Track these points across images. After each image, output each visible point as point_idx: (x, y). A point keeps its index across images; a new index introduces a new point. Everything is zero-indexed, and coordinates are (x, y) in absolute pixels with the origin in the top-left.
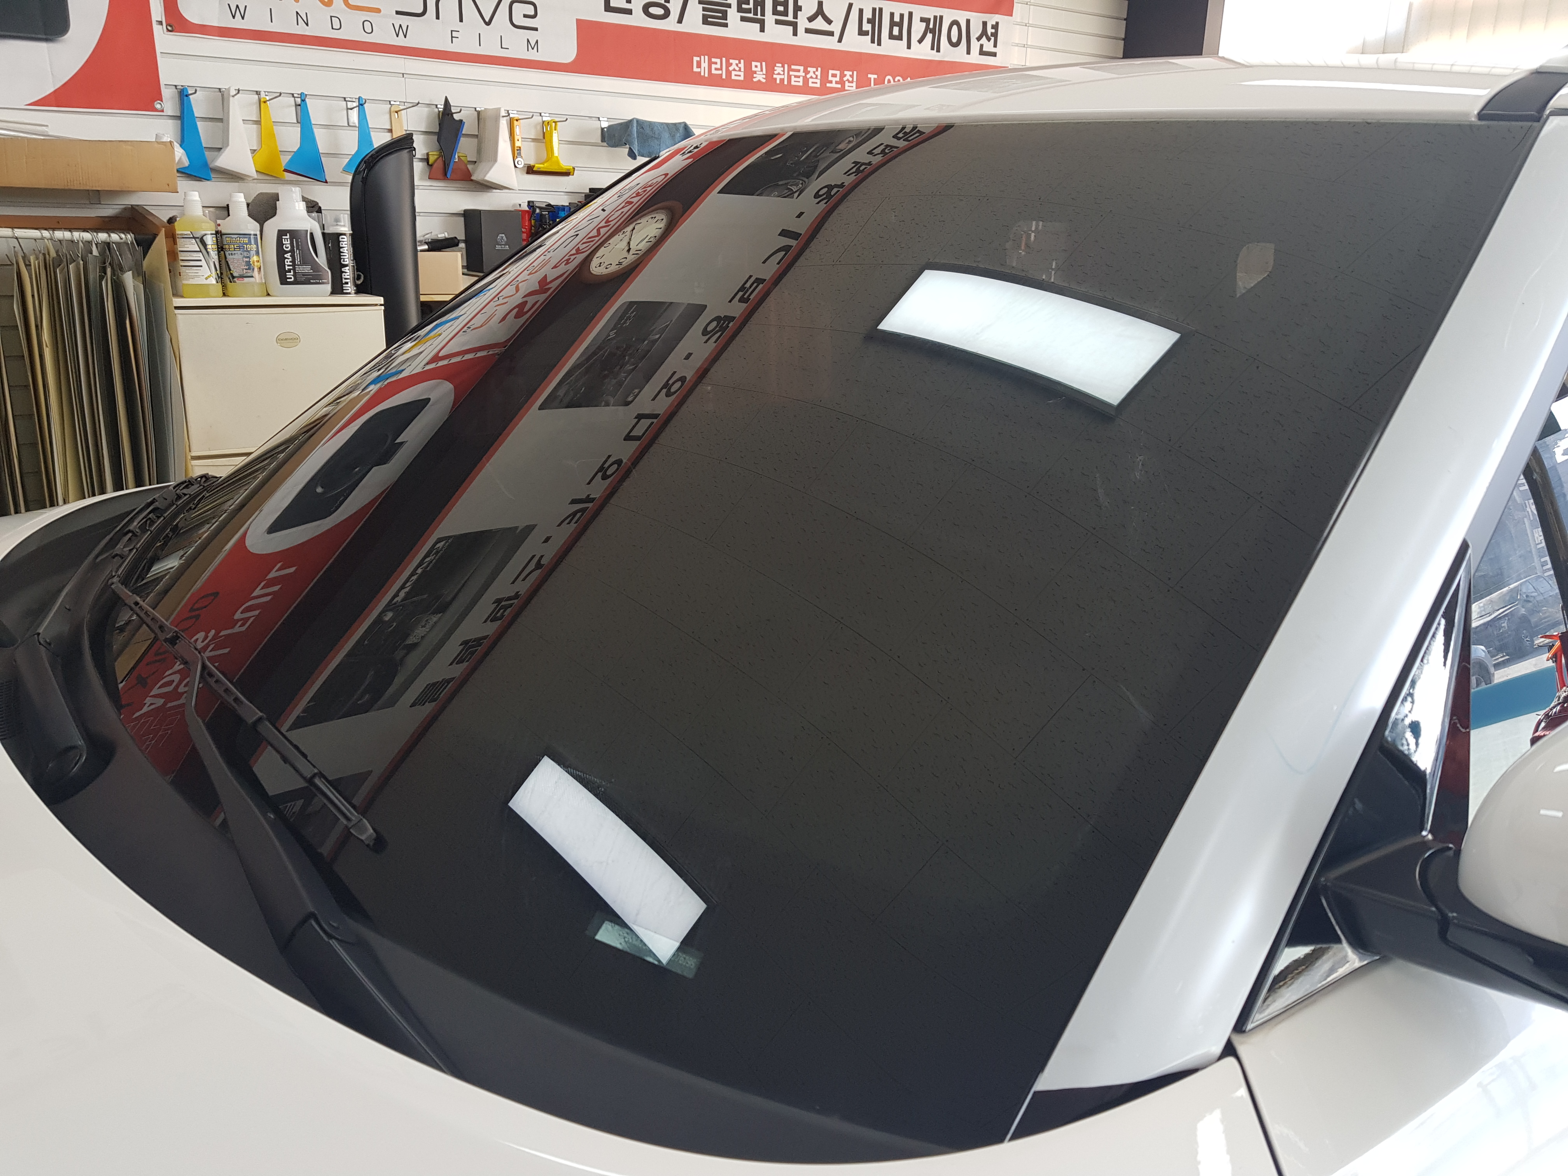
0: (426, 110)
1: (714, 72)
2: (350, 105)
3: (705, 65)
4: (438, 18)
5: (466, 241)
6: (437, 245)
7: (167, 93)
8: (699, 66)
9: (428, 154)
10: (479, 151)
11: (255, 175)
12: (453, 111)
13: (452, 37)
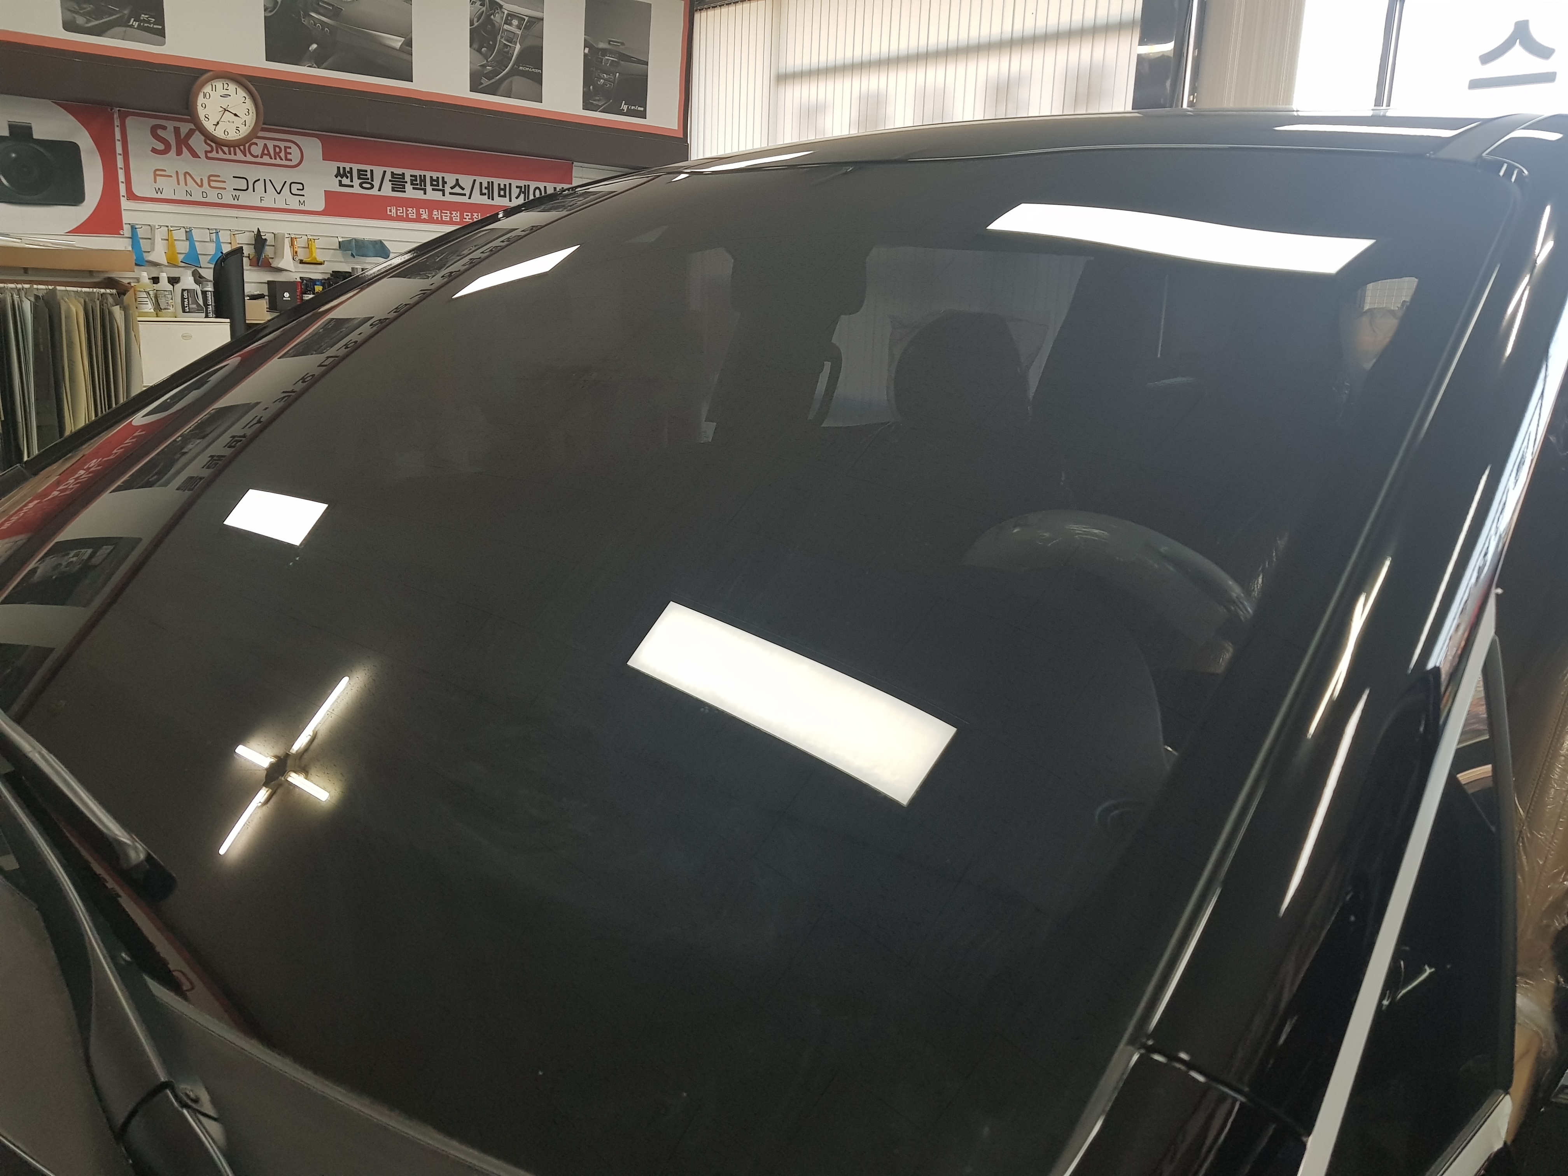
0: (248, 233)
1: (399, 214)
2: (211, 231)
3: (394, 211)
4: (254, 191)
5: (268, 296)
6: (254, 297)
7: (125, 227)
8: (391, 211)
9: (249, 254)
10: (275, 253)
11: (167, 264)
12: (262, 234)
13: (261, 200)
